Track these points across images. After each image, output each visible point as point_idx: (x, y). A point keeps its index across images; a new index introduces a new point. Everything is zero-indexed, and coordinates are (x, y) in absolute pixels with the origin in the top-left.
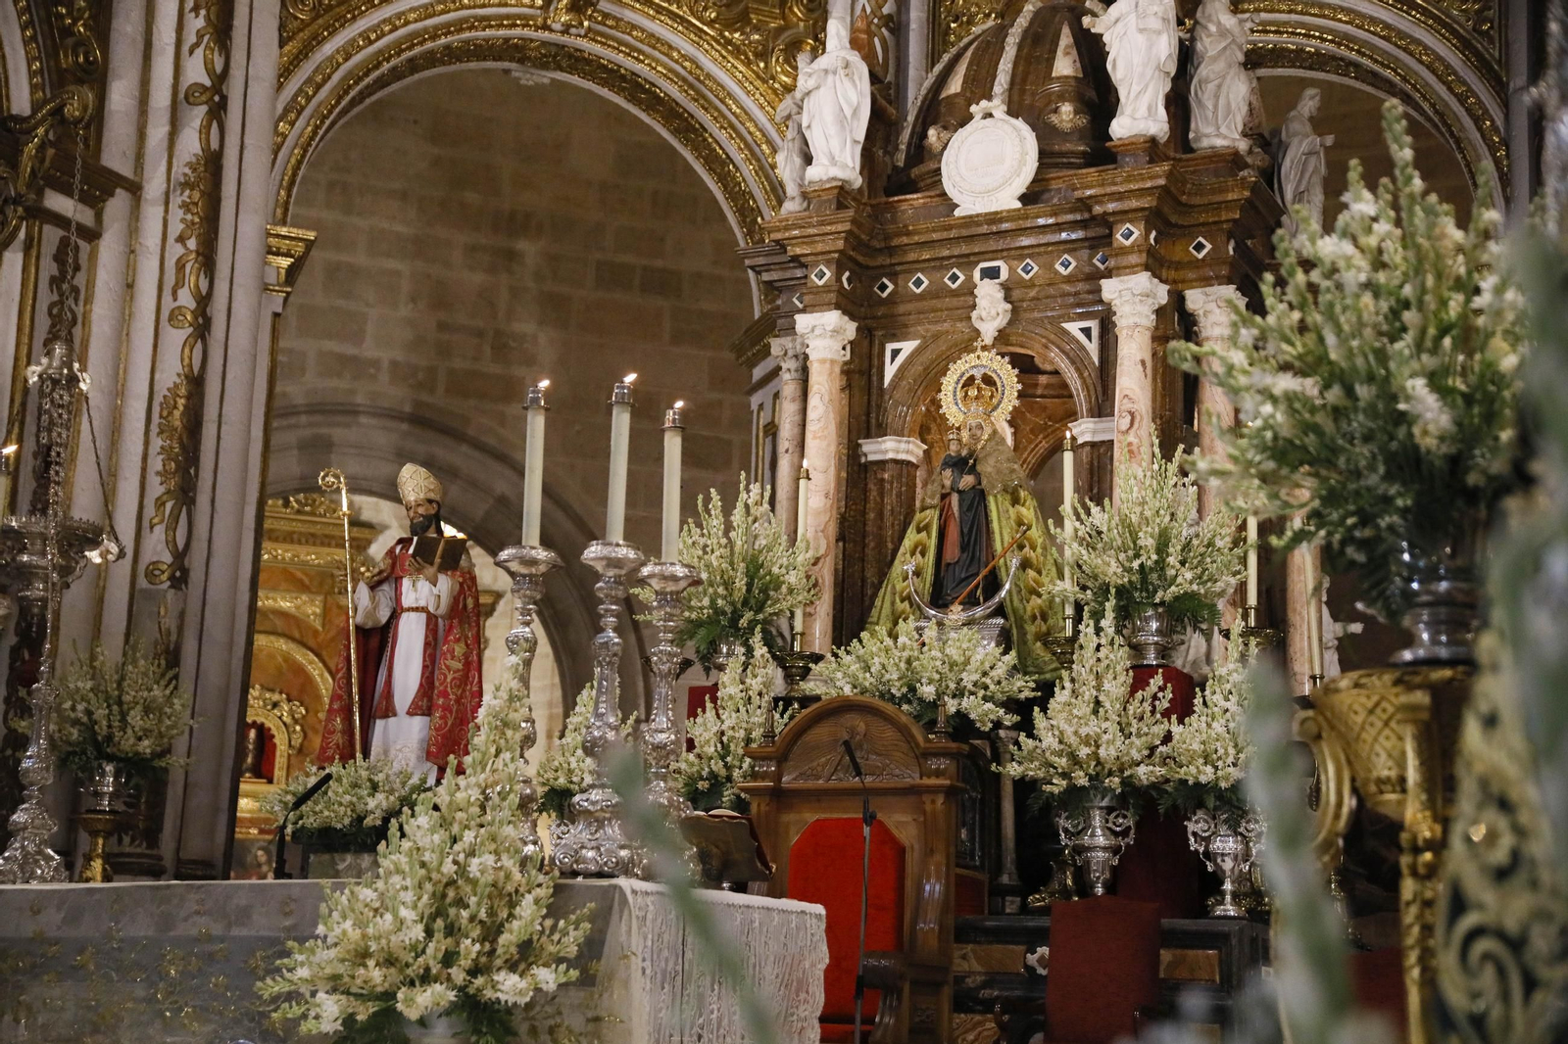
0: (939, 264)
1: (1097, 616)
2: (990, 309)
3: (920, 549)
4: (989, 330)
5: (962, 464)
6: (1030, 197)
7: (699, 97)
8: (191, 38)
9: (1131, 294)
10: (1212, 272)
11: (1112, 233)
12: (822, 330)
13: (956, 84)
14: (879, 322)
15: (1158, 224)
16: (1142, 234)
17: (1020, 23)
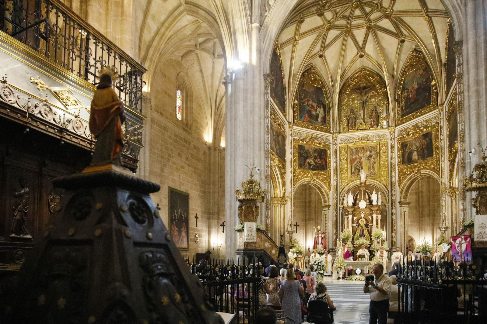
0: (358, 212)
2: (363, 215)
3: (358, 233)
4: (363, 217)
5: (362, 227)
6: (366, 207)
9: (374, 216)
10: (378, 214)
11: (372, 211)
12: (350, 217)
13: (358, 197)
14: (354, 215)
15: (376, 211)
16: (375, 211)
17: (363, 192)
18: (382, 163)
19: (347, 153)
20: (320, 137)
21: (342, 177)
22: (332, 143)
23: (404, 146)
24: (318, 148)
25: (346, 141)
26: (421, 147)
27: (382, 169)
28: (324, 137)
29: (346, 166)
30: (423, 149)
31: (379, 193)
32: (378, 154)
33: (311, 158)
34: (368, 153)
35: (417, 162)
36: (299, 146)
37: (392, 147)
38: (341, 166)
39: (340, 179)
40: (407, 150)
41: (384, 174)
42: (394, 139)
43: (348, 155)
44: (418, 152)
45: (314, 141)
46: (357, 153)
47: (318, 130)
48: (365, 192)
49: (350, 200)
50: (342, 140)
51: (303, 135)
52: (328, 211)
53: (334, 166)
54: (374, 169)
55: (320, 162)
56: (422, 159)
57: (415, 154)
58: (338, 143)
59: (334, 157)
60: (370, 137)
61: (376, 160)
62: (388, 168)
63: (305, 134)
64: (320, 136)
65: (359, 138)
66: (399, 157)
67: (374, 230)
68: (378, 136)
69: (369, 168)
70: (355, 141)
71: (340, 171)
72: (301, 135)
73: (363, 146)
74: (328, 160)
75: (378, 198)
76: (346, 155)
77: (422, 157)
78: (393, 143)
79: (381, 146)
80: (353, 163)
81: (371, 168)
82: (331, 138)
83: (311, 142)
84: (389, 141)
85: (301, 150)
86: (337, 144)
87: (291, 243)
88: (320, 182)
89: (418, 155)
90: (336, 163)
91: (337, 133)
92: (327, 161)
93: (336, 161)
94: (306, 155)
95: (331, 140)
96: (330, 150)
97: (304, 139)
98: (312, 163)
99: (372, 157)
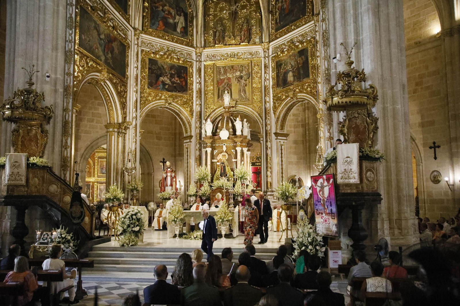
0: (219, 143)
1: (239, 179)
2: (225, 149)
3: (219, 171)
4: (224, 151)
5: (223, 163)
6: (228, 138)
7: (180, 112)
8: (134, 111)
9: (239, 149)
10: (245, 147)
11: (236, 143)
12: (209, 150)
13: (220, 125)
14: (213, 148)
15: (241, 142)
16: (239, 143)
17: (225, 119)
18: (254, 85)
19: (213, 72)
20: (179, 52)
21: (207, 101)
22: (195, 59)
23: (279, 65)
24: (176, 65)
25: (213, 58)
26: (297, 67)
27: (254, 93)
28: (186, 51)
29: (212, 87)
30: (298, 69)
31: (245, 120)
32: (250, 75)
33: (167, 76)
34: (238, 74)
35: (292, 84)
36: (150, 59)
37: (266, 67)
38: (206, 88)
39: (204, 105)
40: (282, 70)
41: (257, 99)
42: (268, 57)
43: (214, 75)
44: (293, 72)
45: (170, 54)
46: (225, 72)
47: (176, 42)
48: (228, 118)
49: (208, 128)
50: (208, 57)
51: (156, 47)
52: (189, 143)
53: (197, 87)
54: (245, 93)
55: (178, 81)
56: (298, 81)
57: (290, 74)
58: (203, 60)
59: (197, 76)
60: (241, 54)
61: (247, 82)
62: (261, 92)
63: (158, 46)
64: (179, 50)
65: (228, 56)
66: (273, 79)
67: (238, 167)
68: (251, 54)
69: (240, 91)
70: (223, 58)
71: (205, 94)
72: (153, 46)
73: (232, 64)
74: (190, 80)
75: (243, 126)
76: (212, 75)
77: (297, 78)
78: (267, 62)
79: (253, 65)
80: (220, 85)
81: (242, 91)
82: (194, 53)
83: (166, 56)
84: (263, 59)
85: (151, 66)
86: (201, 61)
87: (131, 185)
88: (178, 106)
89: (294, 76)
90: (200, 83)
91: (201, 47)
92: (188, 81)
93: (199, 81)
94: (159, 72)
95: (194, 57)
96: (192, 67)
97: (156, 51)
98: (168, 81)
99: (243, 78)
